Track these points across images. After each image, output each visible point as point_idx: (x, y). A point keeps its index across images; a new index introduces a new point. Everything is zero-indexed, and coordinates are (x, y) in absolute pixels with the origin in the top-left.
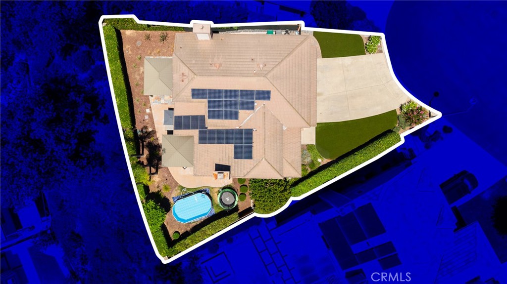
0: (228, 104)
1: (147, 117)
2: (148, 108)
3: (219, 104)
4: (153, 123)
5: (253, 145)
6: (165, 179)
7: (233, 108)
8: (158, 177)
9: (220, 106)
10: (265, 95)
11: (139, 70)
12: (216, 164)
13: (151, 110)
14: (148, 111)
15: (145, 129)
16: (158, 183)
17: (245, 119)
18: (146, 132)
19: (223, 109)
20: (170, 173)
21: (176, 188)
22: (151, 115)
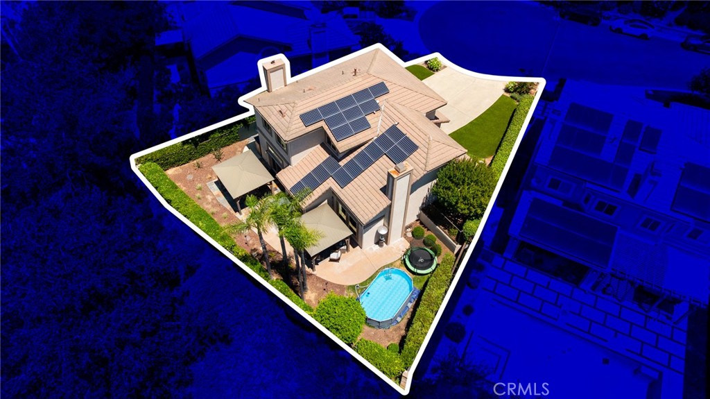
0: (350, 114)
3: (339, 119)
5: (407, 135)
6: (322, 290)
7: (356, 116)
8: (312, 293)
9: (343, 120)
10: (381, 89)
11: (207, 199)
12: (381, 189)
16: (316, 299)
17: (378, 124)
18: (258, 254)
19: (348, 122)
20: (323, 280)
21: (346, 292)
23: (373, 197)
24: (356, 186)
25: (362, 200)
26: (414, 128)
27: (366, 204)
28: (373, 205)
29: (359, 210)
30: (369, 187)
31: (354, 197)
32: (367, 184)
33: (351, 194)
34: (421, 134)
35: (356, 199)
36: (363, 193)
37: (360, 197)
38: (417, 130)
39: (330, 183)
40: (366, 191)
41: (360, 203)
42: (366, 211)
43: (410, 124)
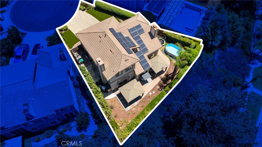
0: (125, 40)
1: (154, 92)
2: (150, 95)
4: (154, 88)
5: (134, 26)
13: (149, 93)
14: (151, 94)
15: (159, 89)
18: (161, 88)
19: (129, 42)
22: (152, 91)
23: (154, 42)
24: (149, 47)
25: (154, 46)
26: (131, 24)
27: (156, 45)
28: (157, 43)
29: (157, 47)
30: (150, 43)
31: (152, 48)
32: (149, 43)
33: (151, 49)
34: (134, 22)
35: (153, 48)
36: (152, 45)
37: (153, 46)
38: (132, 23)
39: (146, 55)
40: (151, 44)
41: (155, 47)
42: (158, 45)
43: (129, 25)
